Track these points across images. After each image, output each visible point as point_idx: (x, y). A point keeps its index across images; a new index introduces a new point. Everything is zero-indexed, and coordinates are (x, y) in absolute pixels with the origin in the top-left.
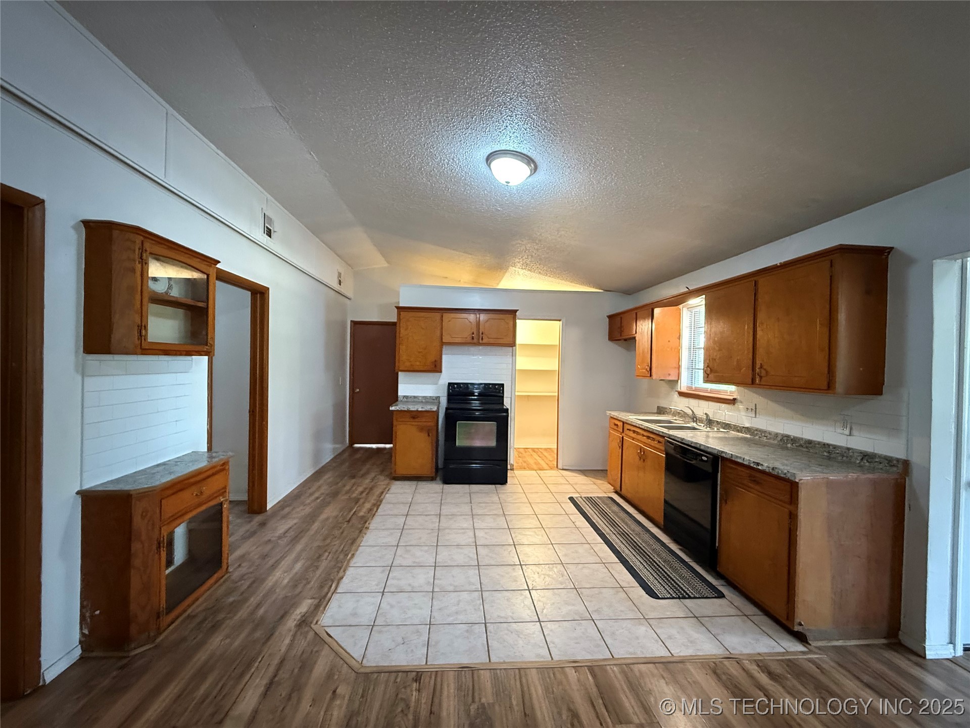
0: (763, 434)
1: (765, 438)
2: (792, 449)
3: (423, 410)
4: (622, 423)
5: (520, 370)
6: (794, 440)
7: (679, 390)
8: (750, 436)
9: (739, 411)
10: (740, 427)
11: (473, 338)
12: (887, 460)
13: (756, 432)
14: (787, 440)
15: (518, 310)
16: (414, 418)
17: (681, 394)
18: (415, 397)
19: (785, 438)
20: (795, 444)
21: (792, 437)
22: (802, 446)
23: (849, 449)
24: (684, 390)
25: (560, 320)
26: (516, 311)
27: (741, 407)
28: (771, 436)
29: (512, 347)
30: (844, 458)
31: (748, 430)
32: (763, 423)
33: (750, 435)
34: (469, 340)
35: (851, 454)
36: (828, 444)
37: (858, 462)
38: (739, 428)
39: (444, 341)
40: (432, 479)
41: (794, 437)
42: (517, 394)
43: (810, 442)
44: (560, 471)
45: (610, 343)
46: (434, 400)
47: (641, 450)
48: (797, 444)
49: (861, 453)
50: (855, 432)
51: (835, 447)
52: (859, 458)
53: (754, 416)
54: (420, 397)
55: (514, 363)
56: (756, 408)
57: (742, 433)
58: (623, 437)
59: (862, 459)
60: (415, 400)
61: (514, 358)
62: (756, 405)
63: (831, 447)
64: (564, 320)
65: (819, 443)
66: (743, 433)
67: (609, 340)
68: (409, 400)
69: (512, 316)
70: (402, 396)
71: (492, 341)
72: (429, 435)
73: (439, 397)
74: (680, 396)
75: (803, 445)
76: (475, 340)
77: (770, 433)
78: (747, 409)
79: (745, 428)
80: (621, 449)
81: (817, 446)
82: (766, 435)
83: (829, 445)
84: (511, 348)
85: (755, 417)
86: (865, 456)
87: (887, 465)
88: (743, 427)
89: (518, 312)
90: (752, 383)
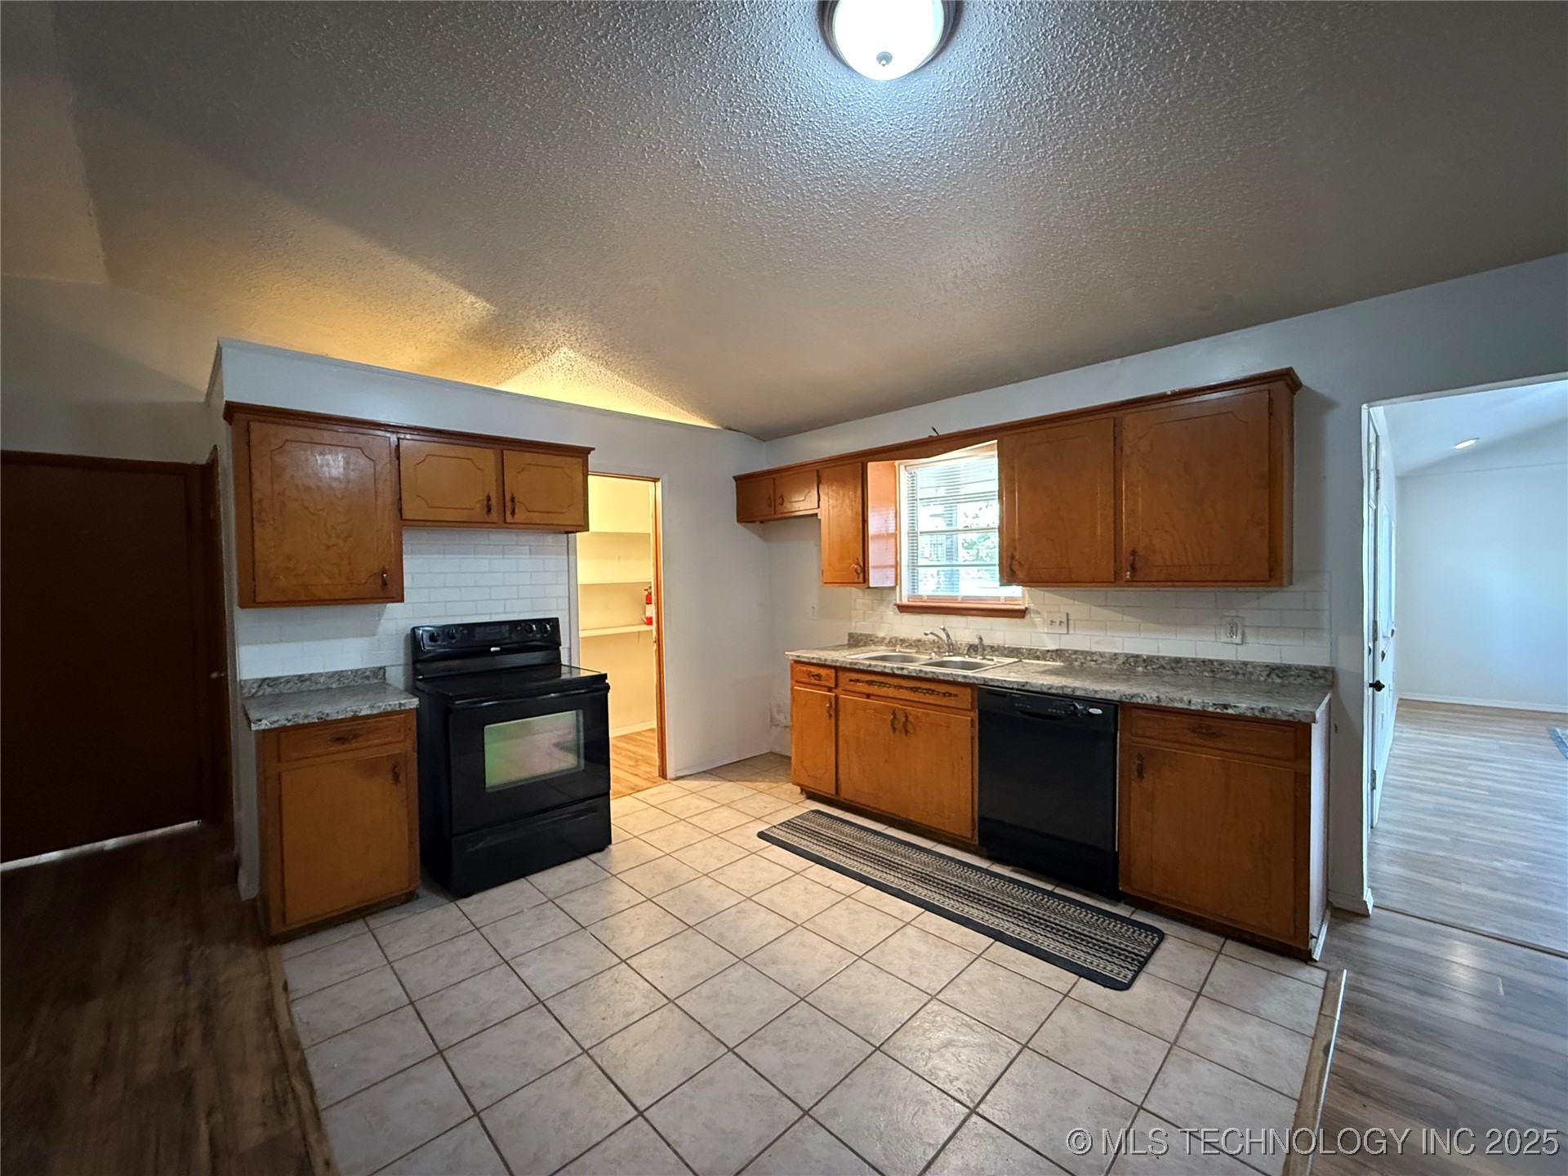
0: (1089, 658)
1: (1093, 663)
2: (1146, 674)
3: (375, 712)
4: (833, 671)
5: (585, 586)
6: (1148, 661)
7: (898, 602)
8: (1062, 664)
9: (1034, 625)
10: (1041, 652)
11: (489, 511)
12: (1308, 670)
13: (1074, 656)
14: (1136, 662)
15: (594, 449)
16: (341, 740)
17: (903, 609)
18: (301, 678)
19: (1132, 660)
20: (1152, 665)
21: (1145, 657)
22: (1164, 668)
23: (1245, 664)
24: (905, 602)
25: (655, 480)
26: (588, 451)
27: (1038, 620)
28: (1104, 660)
29: (567, 533)
30: (1240, 677)
31: (1058, 654)
32: (1079, 640)
33: (1062, 662)
34: (479, 513)
35: (1250, 669)
36: (1209, 660)
37: (1262, 679)
38: (1038, 653)
39: (407, 515)
40: (409, 897)
41: (1148, 657)
42: (582, 634)
43: (1178, 660)
44: (674, 782)
45: (740, 527)
46: (368, 678)
47: (894, 713)
48: (1154, 666)
49: (1267, 666)
50: (1249, 639)
51: (1222, 663)
52: (1264, 674)
53: (1065, 632)
54: (321, 675)
55: (571, 571)
56: (1068, 620)
57: (1045, 660)
58: (836, 697)
59: (1268, 675)
60: (305, 686)
61: (571, 557)
62: (1068, 615)
63: (1215, 664)
64: (665, 478)
65: (1194, 661)
66: (1049, 660)
67: (738, 521)
68: (285, 689)
69: (580, 460)
70: (256, 680)
71: (537, 518)
72: (396, 779)
73: (381, 669)
74: (901, 612)
75: (1165, 665)
76: (494, 516)
77: (1102, 655)
78: (1052, 622)
79: (1053, 651)
80: (833, 720)
81: (1191, 664)
82: (1095, 659)
83: (1211, 662)
84: (565, 535)
85: (1068, 633)
86: (1273, 669)
87: (1308, 677)
88: (1048, 651)
89: (592, 452)
90: (1115, 580)
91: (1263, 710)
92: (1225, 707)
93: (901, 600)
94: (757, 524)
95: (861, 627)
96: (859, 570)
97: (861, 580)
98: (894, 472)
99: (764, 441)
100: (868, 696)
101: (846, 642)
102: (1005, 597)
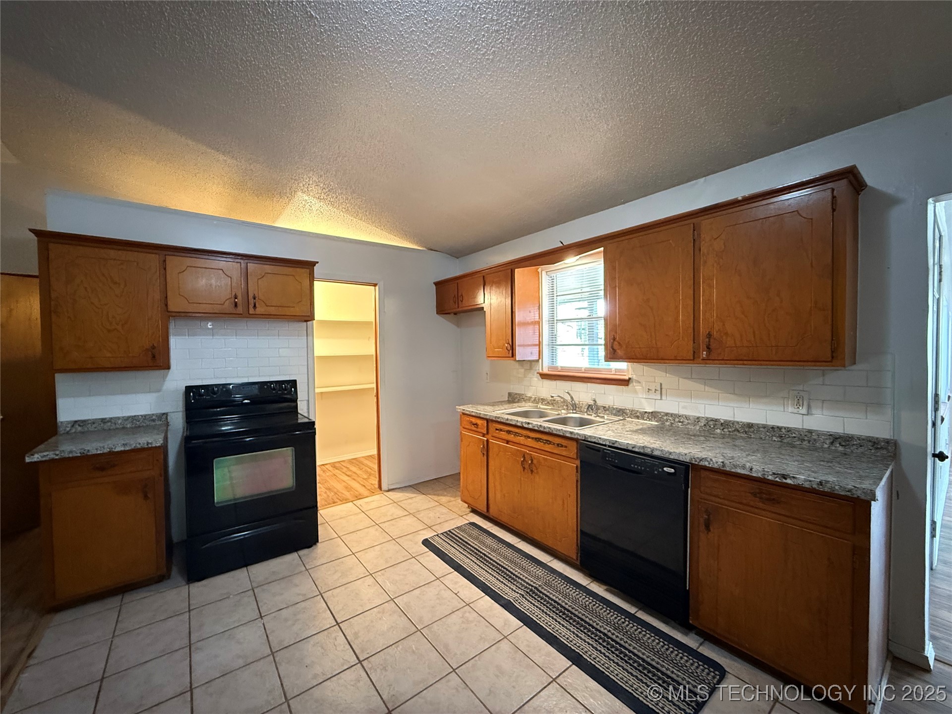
0: (677, 420)
1: (680, 424)
2: (723, 436)
3: (127, 448)
4: (486, 422)
5: (323, 358)
6: (725, 424)
7: (541, 371)
8: (656, 423)
9: (636, 392)
10: (640, 413)
11: (236, 305)
12: (870, 441)
13: (665, 418)
14: (715, 425)
15: (318, 262)
16: (102, 469)
17: (544, 376)
18: (103, 421)
19: (711, 423)
20: (728, 428)
21: (722, 421)
22: (738, 431)
23: (810, 432)
24: (546, 371)
25: (375, 285)
26: (314, 264)
27: (638, 388)
28: (689, 422)
29: (306, 321)
30: (805, 443)
31: (653, 415)
32: (671, 405)
33: (657, 421)
34: (228, 307)
35: (815, 437)
36: (778, 427)
37: (826, 446)
38: (638, 414)
39: (171, 308)
40: (159, 579)
41: (726, 421)
42: (317, 390)
43: (750, 426)
44: (386, 493)
45: (440, 319)
46: (154, 420)
47: (524, 457)
48: (730, 430)
49: (831, 435)
50: (814, 411)
51: (789, 430)
52: (828, 442)
53: (659, 398)
54: (119, 418)
55: (310, 348)
56: (661, 389)
57: (643, 419)
58: (487, 441)
59: (832, 443)
60: (106, 426)
61: (310, 338)
62: (661, 384)
63: (783, 430)
64: (381, 283)
65: (764, 426)
66: (646, 420)
67: (437, 313)
68: (91, 428)
69: (308, 270)
70: (68, 422)
71: (272, 310)
72: (146, 497)
73: (166, 414)
74: (542, 378)
75: (740, 429)
76: (240, 309)
77: (687, 417)
78: (649, 389)
79: (649, 413)
80: (485, 457)
81: (761, 429)
82: (681, 420)
83: (780, 428)
84: (305, 323)
85: (661, 399)
86: (837, 438)
87: (871, 448)
88: (646, 412)
89: (317, 265)
90: (694, 358)
91: (821, 483)
92: (784, 477)
93: (542, 370)
94: (452, 315)
95: (516, 389)
96: (509, 348)
97: (511, 355)
98: (537, 275)
99: (458, 258)
100: (508, 442)
101: (507, 399)
102: (616, 369)
